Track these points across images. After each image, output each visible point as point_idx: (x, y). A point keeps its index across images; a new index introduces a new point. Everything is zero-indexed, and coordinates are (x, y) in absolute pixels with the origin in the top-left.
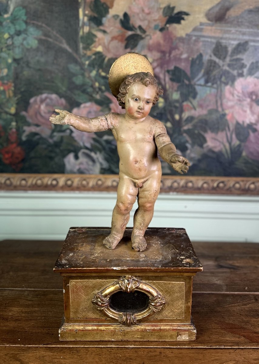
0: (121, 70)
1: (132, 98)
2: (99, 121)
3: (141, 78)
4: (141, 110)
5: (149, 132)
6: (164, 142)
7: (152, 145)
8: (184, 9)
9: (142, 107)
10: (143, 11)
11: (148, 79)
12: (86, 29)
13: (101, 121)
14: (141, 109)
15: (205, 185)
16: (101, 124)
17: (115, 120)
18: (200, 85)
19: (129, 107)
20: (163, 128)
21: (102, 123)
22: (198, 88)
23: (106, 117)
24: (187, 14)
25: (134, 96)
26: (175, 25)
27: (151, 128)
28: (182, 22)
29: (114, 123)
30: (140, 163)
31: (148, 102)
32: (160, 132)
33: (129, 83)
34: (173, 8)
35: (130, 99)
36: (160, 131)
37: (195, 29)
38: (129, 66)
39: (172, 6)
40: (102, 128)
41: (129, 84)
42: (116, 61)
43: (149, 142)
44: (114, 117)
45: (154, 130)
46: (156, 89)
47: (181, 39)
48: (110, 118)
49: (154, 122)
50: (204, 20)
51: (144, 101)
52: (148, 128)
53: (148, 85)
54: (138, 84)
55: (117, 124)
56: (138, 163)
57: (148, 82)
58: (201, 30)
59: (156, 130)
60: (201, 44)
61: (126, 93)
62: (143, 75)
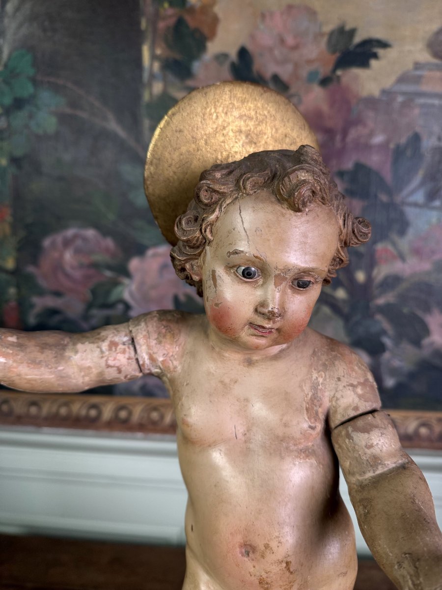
0: (193, 146)
1: (230, 267)
2: (102, 352)
3: (268, 172)
4: (269, 319)
5: (304, 405)
6: (376, 460)
7: (319, 463)
8: (378, 33)
9: (273, 305)
10: (282, 41)
11: (303, 176)
12: (158, 88)
13: (110, 349)
14: (271, 316)
15: (423, 431)
16: (111, 363)
17: (168, 346)
18: (416, 205)
19: (217, 305)
20: (364, 384)
21: (115, 359)
22: (411, 213)
23: (134, 330)
24: (384, 45)
25: (236, 259)
26: (356, 71)
27: (315, 387)
28: (373, 63)
29: (161, 359)
30: (263, 557)
31: (300, 283)
32: (356, 408)
33: (215, 197)
34: (352, 32)
35: (220, 271)
36: (357, 400)
37: (403, 79)
38: (225, 132)
39: (348, 27)
40: (118, 376)
41: (216, 203)
42: (170, 113)
43: (306, 453)
44: (164, 331)
45: (327, 394)
46: (341, 222)
47: (371, 102)
48: (148, 337)
49: (324, 358)
50: (425, 57)
51: (284, 279)
52: (301, 387)
53: (304, 204)
54: (257, 198)
55: (176, 363)
56: (258, 555)
57: (305, 191)
58: (418, 80)
59: (338, 395)
60: (417, 111)
61: (205, 242)
62: (278, 161)
